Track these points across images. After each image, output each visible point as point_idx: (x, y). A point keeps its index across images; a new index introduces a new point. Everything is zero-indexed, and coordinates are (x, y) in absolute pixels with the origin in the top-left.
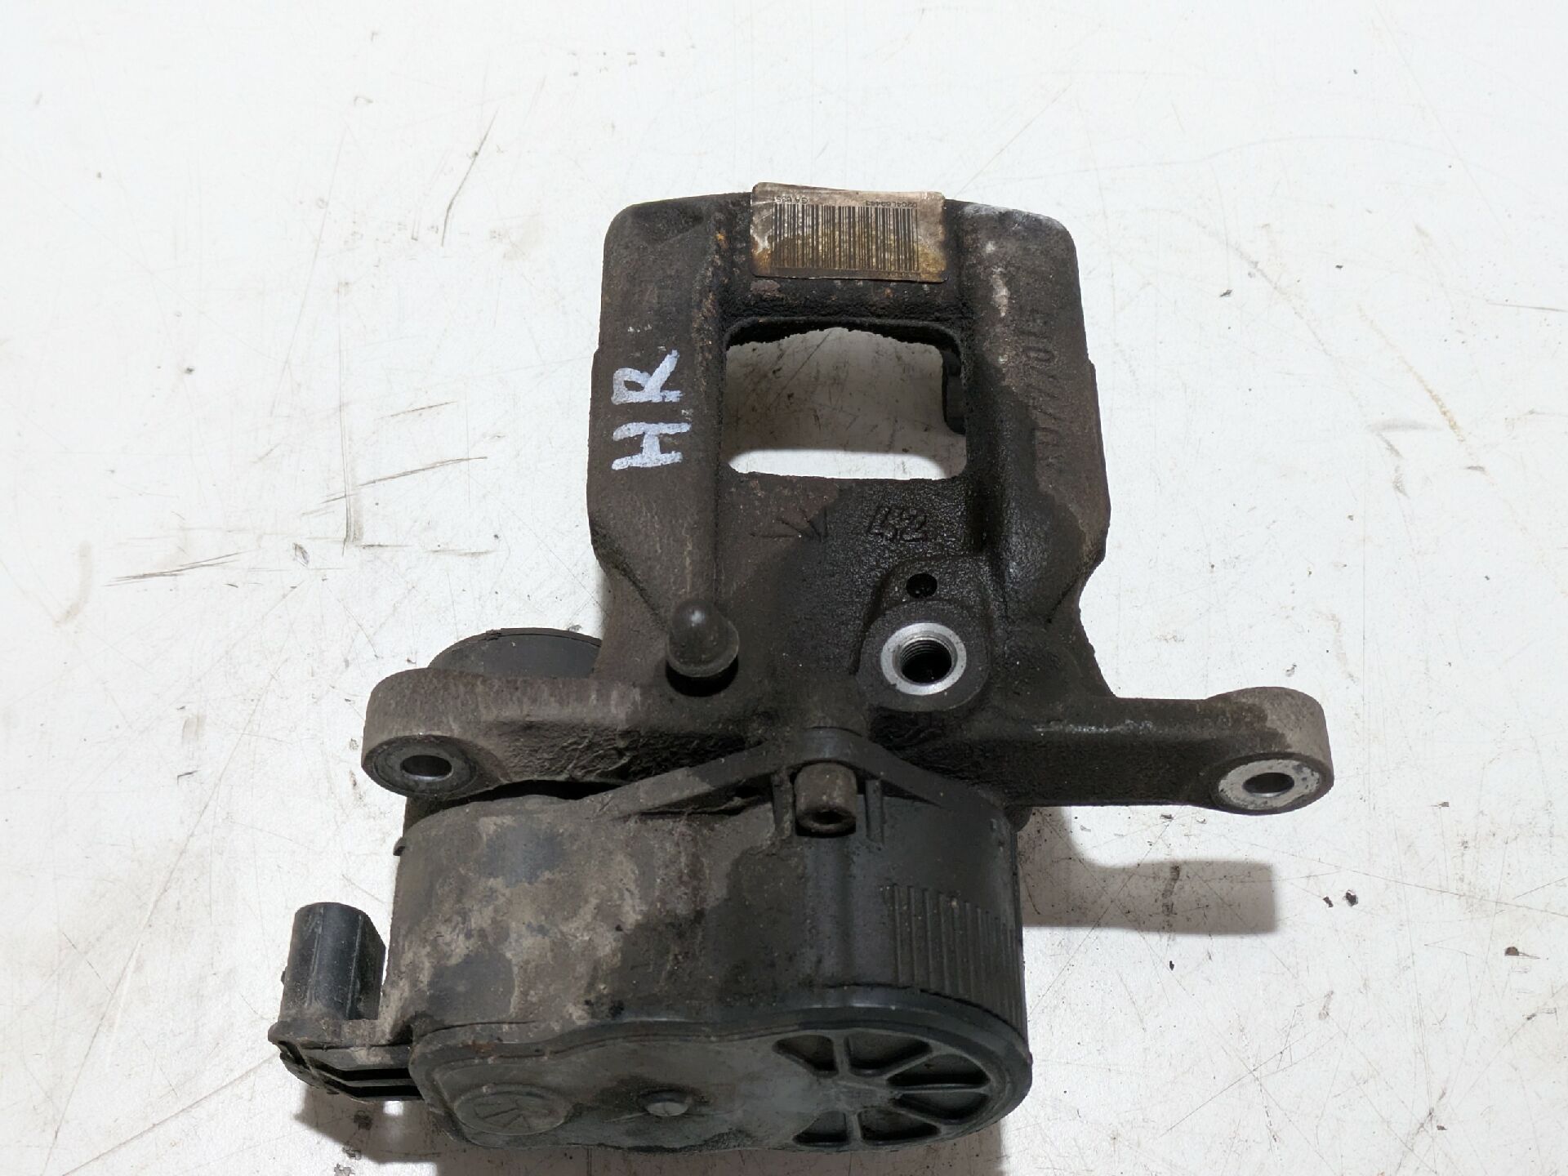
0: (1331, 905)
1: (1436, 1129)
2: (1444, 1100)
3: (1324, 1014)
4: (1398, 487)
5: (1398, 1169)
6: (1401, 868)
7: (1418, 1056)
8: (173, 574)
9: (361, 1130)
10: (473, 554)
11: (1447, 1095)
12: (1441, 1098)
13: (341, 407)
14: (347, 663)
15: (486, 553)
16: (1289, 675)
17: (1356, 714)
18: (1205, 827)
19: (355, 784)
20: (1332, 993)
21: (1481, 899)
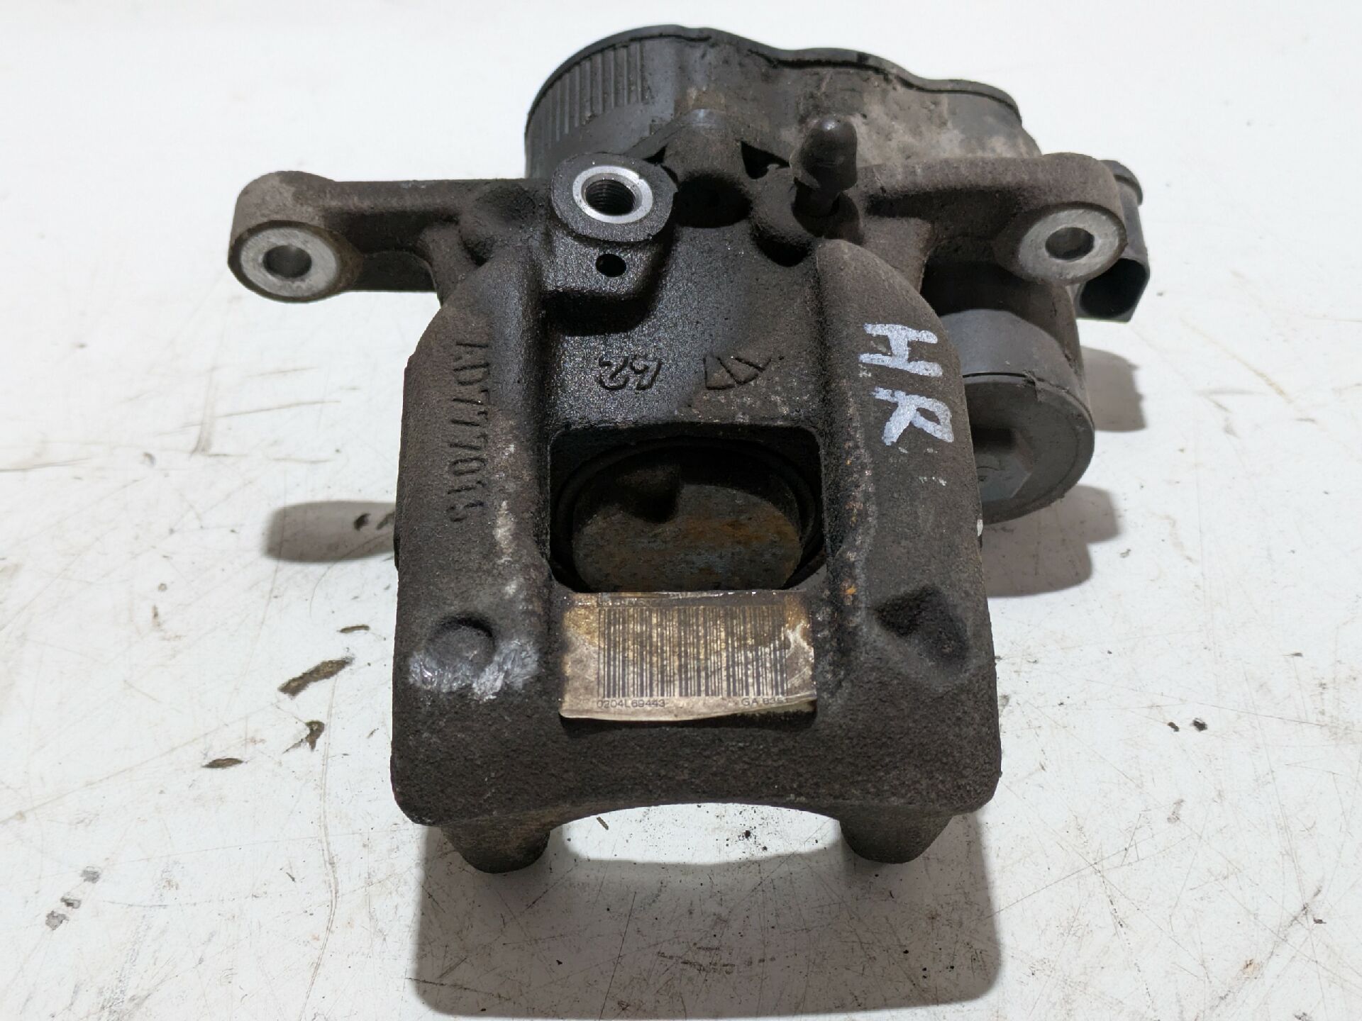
0: (1176, 729)
1: (1313, 922)
2: (1320, 897)
3: (1174, 818)
4: (1229, 430)
5: (1270, 957)
6: (1253, 703)
7: (1286, 857)
8: (24, 470)
9: (87, 882)
10: (313, 462)
11: (1324, 891)
12: (1316, 895)
13: (214, 369)
14: (172, 531)
15: (325, 461)
16: (1124, 557)
17: (1196, 586)
18: (1036, 666)
19: (156, 615)
20: (1182, 801)
21: (1346, 728)
